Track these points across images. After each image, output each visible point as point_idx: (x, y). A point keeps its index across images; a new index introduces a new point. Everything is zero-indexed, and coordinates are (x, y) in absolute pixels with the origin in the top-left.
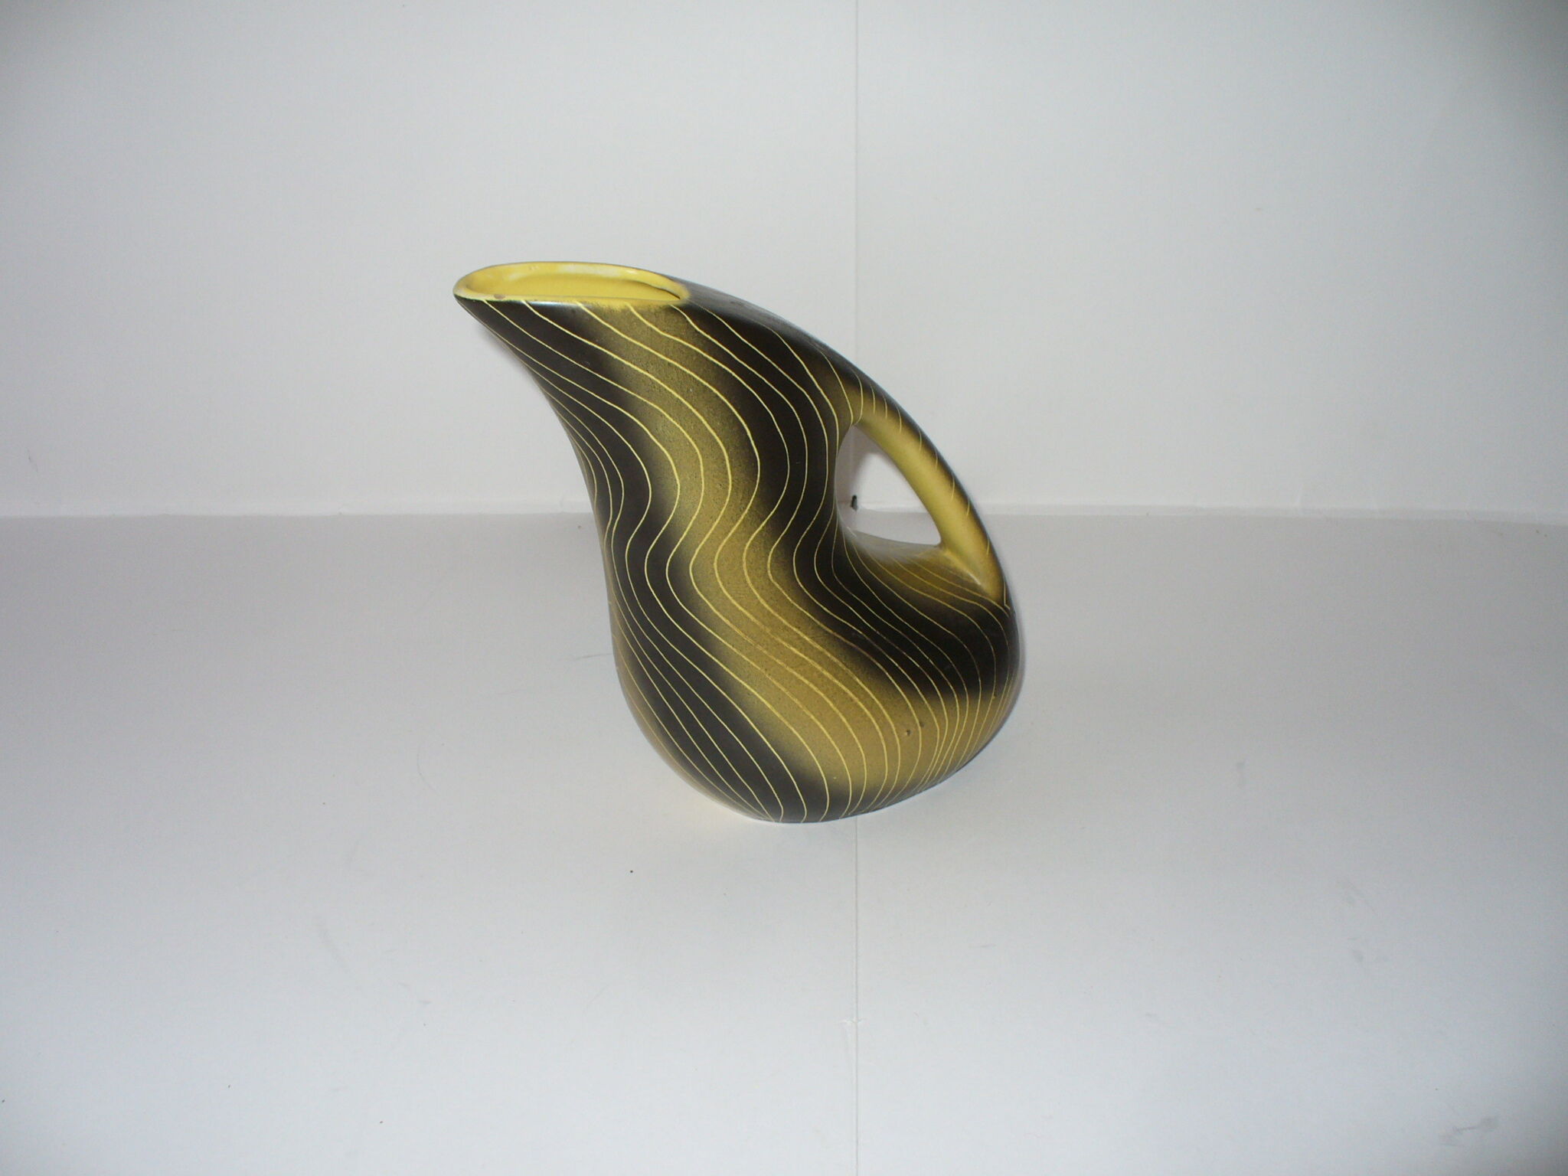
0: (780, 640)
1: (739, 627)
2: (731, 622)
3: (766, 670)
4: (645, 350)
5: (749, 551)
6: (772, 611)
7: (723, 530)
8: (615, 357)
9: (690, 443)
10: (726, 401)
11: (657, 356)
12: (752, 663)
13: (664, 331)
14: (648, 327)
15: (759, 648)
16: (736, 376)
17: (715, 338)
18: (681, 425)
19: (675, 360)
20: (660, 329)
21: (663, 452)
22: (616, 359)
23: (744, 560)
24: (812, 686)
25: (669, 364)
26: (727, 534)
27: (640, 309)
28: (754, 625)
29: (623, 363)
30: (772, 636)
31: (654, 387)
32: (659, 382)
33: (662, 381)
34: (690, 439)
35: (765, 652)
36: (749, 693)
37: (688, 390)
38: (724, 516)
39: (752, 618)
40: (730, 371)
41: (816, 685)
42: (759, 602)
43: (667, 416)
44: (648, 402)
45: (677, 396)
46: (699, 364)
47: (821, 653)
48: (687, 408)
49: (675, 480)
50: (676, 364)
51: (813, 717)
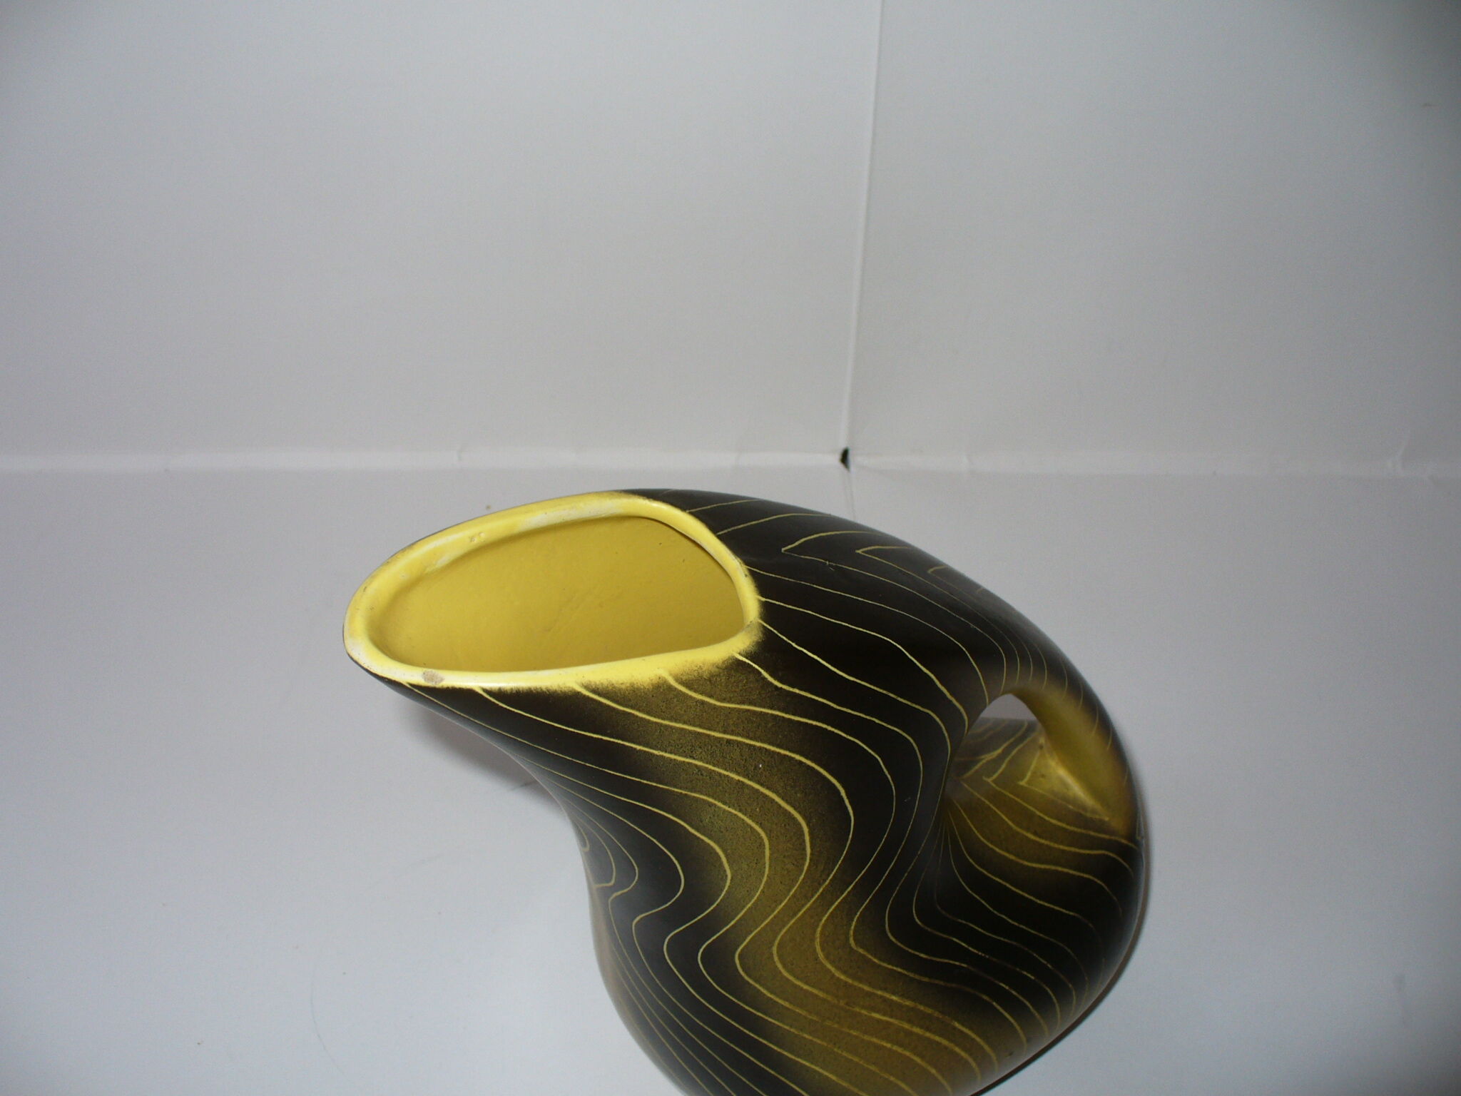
0: (857, 1009)
1: (801, 1006)
2: (791, 1003)
3: (835, 1044)
4: (690, 732)
5: (824, 926)
6: (850, 981)
7: (791, 910)
8: (638, 747)
9: (751, 828)
10: (813, 765)
11: (709, 736)
12: (815, 1040)
13: (723, 700)
14: (697, 701)
15: (828, 1023)
16: (833, 729)
17: (805, 691)
18: (740, 811)
19: (738, 735)
20: (718, 700)
21: (709, 844)
22: (640, 751)
23: (818, 935)
24: (895, 1048)
25: (729, 741)
26: (795, 914)
27: (684, 678)
28: (824, 1000)
29: (652, 754)
30: (848, 1008)
31: (702, 775)
32: (711, 767)
33: (714, 766)
34: (753, 825)
35: (836, 1026)
36: (808, 1069)
37: (756, 767)
38: (794, 896)
39: (821, 994)
40: (824, 726)
41: (901, 1046)
42: (833, 975)
43: (720, 804)
44: (689, 793)
45: (736, 777)
46: (777, 731)
47: (913, 1009)
48: (753, 788)
49: (725, 871)
50: (739, 739)
51: (892, 1079)
